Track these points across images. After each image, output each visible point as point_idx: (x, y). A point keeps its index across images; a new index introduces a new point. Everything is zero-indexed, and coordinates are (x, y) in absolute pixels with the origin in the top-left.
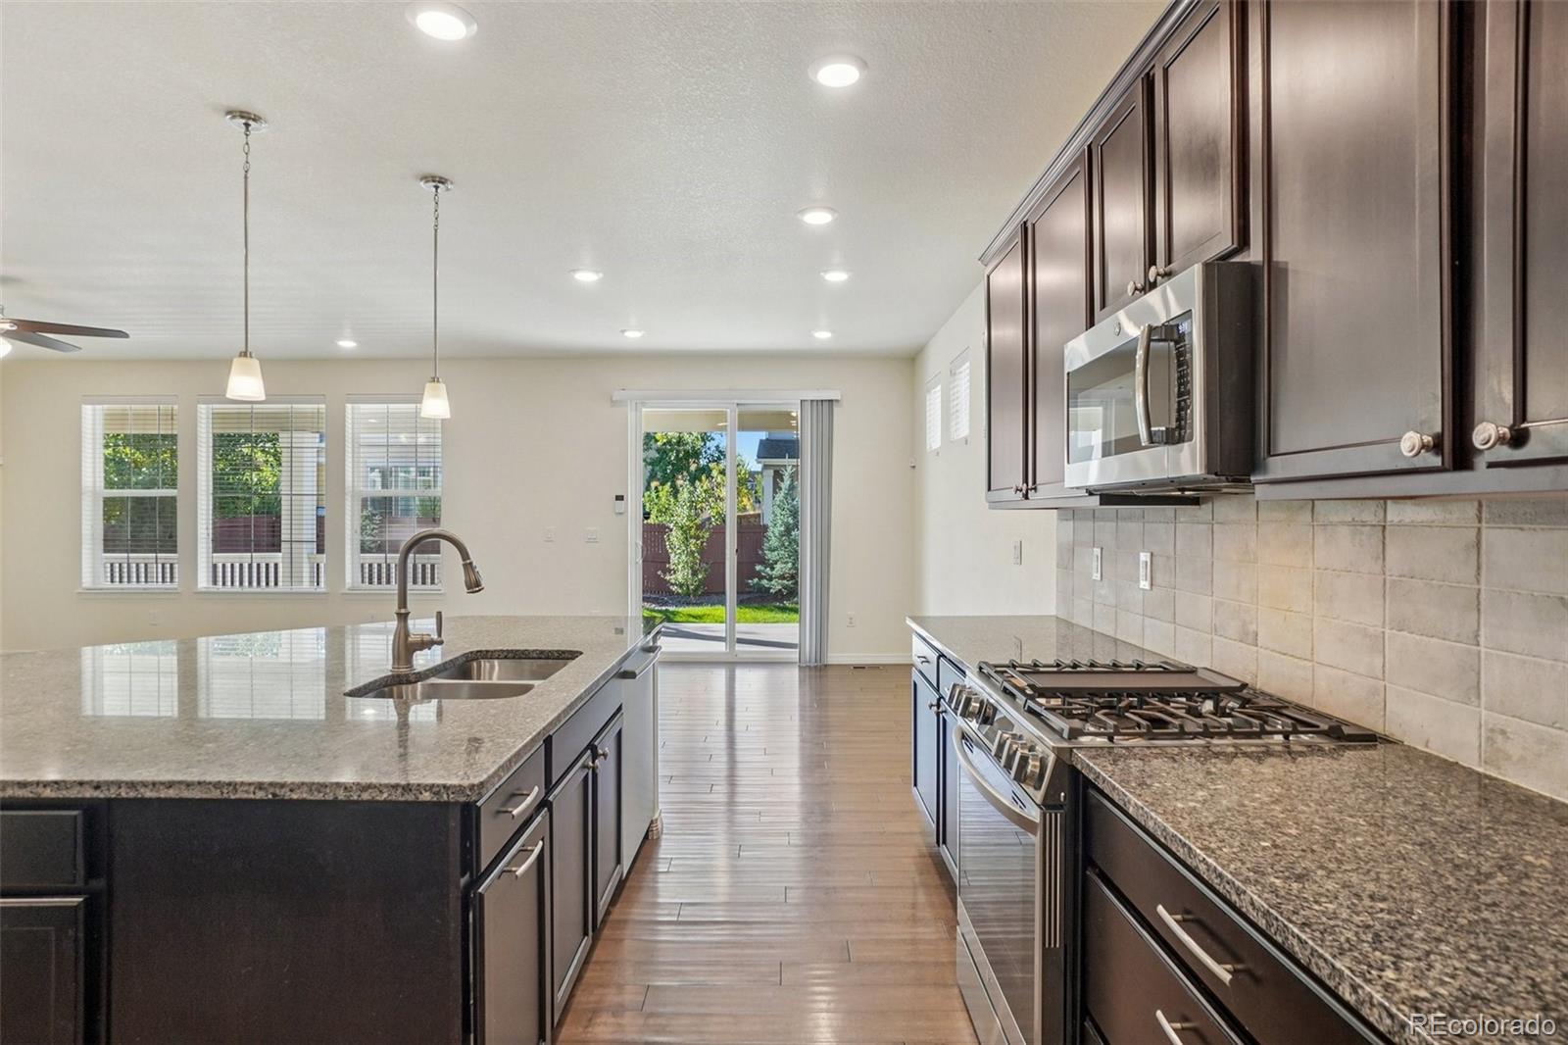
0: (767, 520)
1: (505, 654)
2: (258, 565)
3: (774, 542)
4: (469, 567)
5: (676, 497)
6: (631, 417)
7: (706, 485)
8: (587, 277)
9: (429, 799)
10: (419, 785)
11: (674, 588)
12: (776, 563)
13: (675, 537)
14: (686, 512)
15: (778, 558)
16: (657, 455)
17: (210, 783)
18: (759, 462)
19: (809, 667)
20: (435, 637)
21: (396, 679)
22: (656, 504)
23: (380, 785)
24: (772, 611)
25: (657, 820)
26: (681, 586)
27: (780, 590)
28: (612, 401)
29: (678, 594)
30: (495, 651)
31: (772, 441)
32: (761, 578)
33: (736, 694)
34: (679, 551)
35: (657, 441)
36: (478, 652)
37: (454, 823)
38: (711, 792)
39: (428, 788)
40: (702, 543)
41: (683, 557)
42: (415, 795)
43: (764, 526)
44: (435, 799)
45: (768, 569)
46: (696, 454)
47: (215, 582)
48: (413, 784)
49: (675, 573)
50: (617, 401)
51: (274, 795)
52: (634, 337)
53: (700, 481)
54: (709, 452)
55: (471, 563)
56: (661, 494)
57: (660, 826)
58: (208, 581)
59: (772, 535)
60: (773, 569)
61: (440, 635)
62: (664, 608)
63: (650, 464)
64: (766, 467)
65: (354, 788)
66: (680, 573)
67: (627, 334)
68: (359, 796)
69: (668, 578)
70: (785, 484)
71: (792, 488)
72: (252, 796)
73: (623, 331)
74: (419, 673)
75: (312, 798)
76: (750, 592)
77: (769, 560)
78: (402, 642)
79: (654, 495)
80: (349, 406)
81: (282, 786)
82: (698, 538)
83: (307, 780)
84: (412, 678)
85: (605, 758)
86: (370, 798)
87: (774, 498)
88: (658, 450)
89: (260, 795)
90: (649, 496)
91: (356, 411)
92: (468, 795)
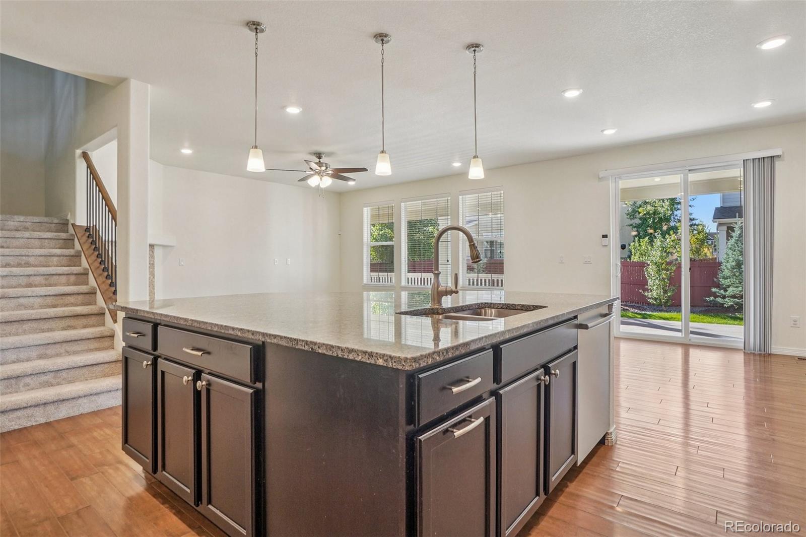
0: (722, 257)
1: (501, 306)
2: (424, 279)
3: (727, 273)
4: (472, 247)
5: (652, 245)
6: (612, 186)
7: (673, 237)
8: (572, 94)
9: (382, 364)
10: (377, 353)
11: (651, 301)
12: (729, 287)
13: (651, 270)
14: (659, 253)
15: (730, 283)
16: (641, 222)
17: (288, 338)
18: (714, 222)
19: (754, 354)
20: (454, 289)
21: (431, 311)
22: (638, 250)
23: (358, 350)
24: (725, 319)
25: (611, 433)
26: (655, 299)
27: (732, 306)
28: (599, 178)
29: (653, 304)
30: (496, 304)
31: (724, 207)
32: (716, 296)
33: (690, 364)
34: (654, 278)
35: (639, 213)
36: (486, 303)
37: (402, 385)
38: (658, 424)
39: (381, 356)
40: (671, 273)
41: (657, 281)
42: (375, 360)
43: (719, 262)
44: (385, 365)
45: (722, 291)
46: (667, 220)
47: (408, 283)
48: (374, 352)
49: (651, 291)
50: (602, 178)
51: (312, 349)
52: (610, 134)
53: (670, 235)
54: (676, 218)
55: (474, 245)
56: (642, 244)
57: (614, 438)
58: (405, 282)
59: (725, 268)
60: (726, 291)
61: (456, 287)
62: (643, 312)
63: (635, 227)
64: (720, 225)
65: (346, 350)
66: (654, 290)
67: (606, 132)
68: (348, 356)
69: (646, 294)
70: (736, 234)
71: (740, 236)
72: (303, 348)
73: (602, 131)
74: (444, 309)
75: (327, 353)
76: (708, 306)
77: (722, 285)
78: (436, 289)
79: (637, 244)
80: (461, 197)
81: (315, 344)
82: (667, 270)
83: (326, 342)
84: (440, 311)
85: (556, 377)
86: (353, 358)
87: (727, 243)
88: (641, 219)
89: (306, 348)
90: (634, 245)
91: (464, 199)
92: (403, 365)
